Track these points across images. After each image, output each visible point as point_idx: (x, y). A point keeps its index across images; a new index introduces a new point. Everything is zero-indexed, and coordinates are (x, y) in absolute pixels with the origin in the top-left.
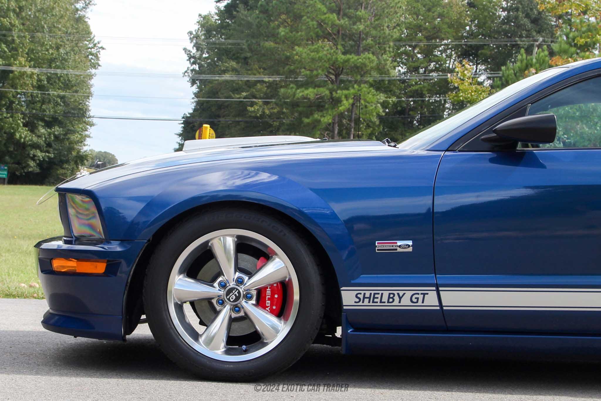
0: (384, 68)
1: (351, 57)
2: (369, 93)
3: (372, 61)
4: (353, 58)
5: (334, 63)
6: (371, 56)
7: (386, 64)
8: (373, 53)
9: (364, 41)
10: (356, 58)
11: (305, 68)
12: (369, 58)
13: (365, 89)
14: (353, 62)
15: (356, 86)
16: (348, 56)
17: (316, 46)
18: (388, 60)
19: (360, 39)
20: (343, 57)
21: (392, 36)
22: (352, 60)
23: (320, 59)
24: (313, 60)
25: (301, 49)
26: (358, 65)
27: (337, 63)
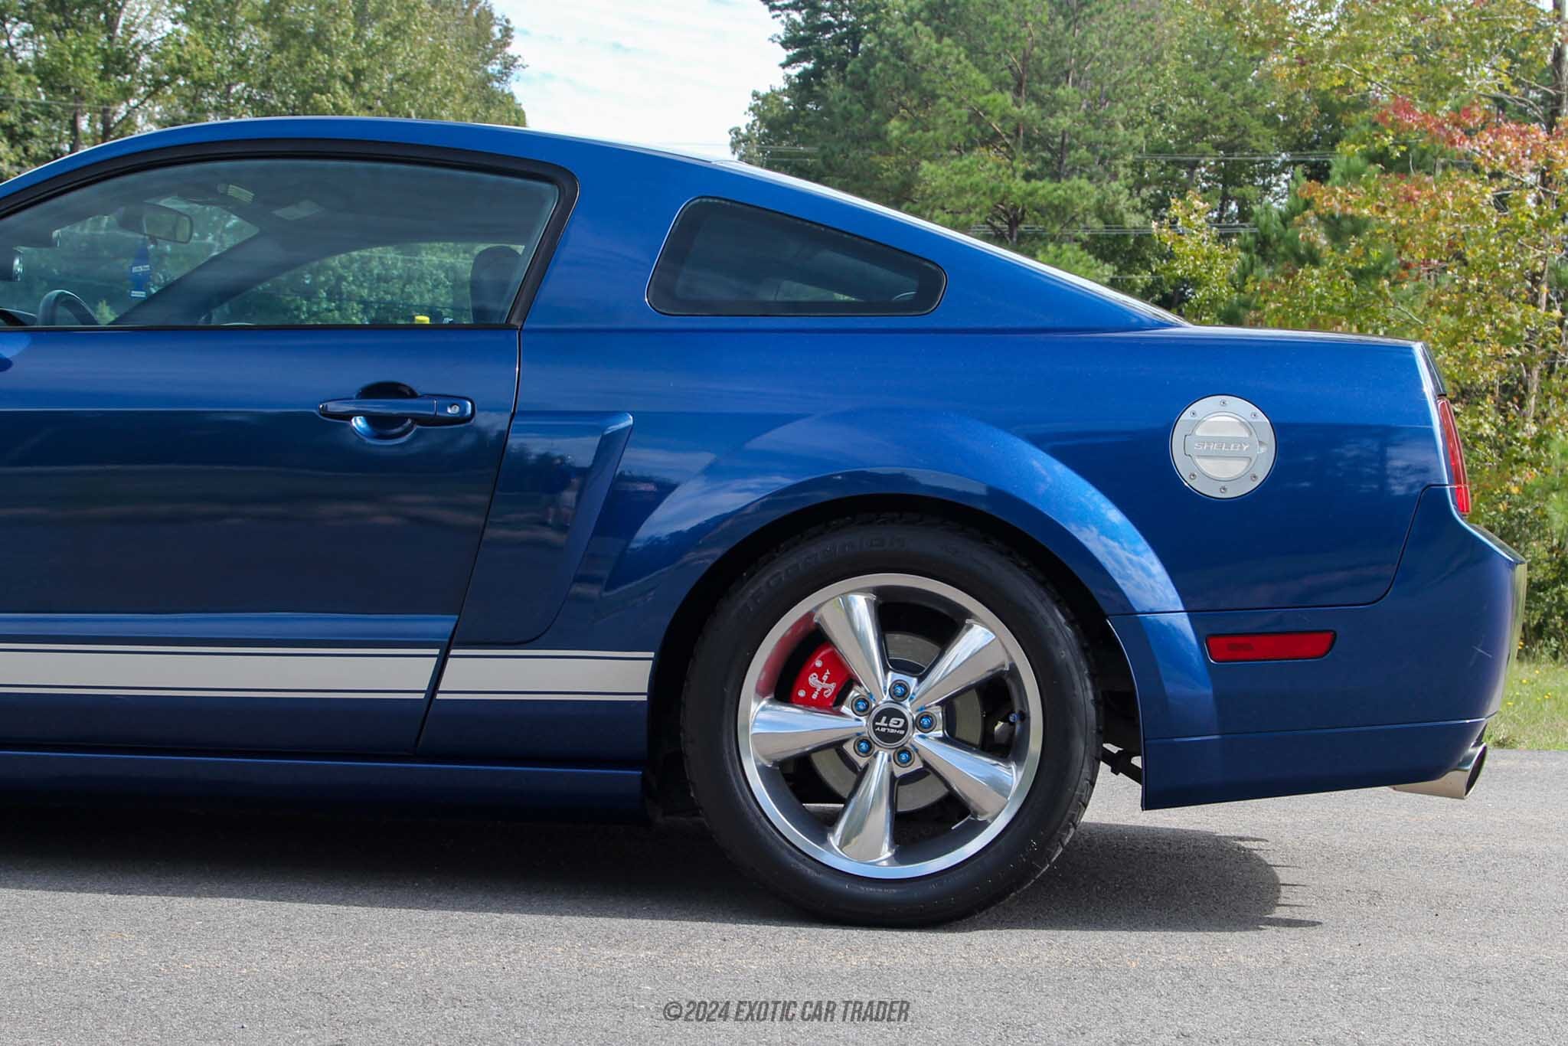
0: (1113, 212)
1: (1040, 184)
2: (1077, 262)
3: (1086, 195)
4: (1045, 187)
5: (1004, 197)
6: (1084, 183)
7: (1117, 202)
8: (1090, 178)
9: (1072, 152)
10: (1051, 186)
11: (943, 209)
12: (1080, 189)
13: (1069, 254)
14: (1044, 196)
15: (1051, 247)
16: (1035, 184)
17: (966, 162)
18: (1120, 193)
19: (1064, 148)
20: (1023, 184)
21: (1131, 143)
22: (1041, 192)
23: (975, 189)
24: (961, 191)
25: (932, 167)
26: (1056, 202)
27: (1011, 198)
